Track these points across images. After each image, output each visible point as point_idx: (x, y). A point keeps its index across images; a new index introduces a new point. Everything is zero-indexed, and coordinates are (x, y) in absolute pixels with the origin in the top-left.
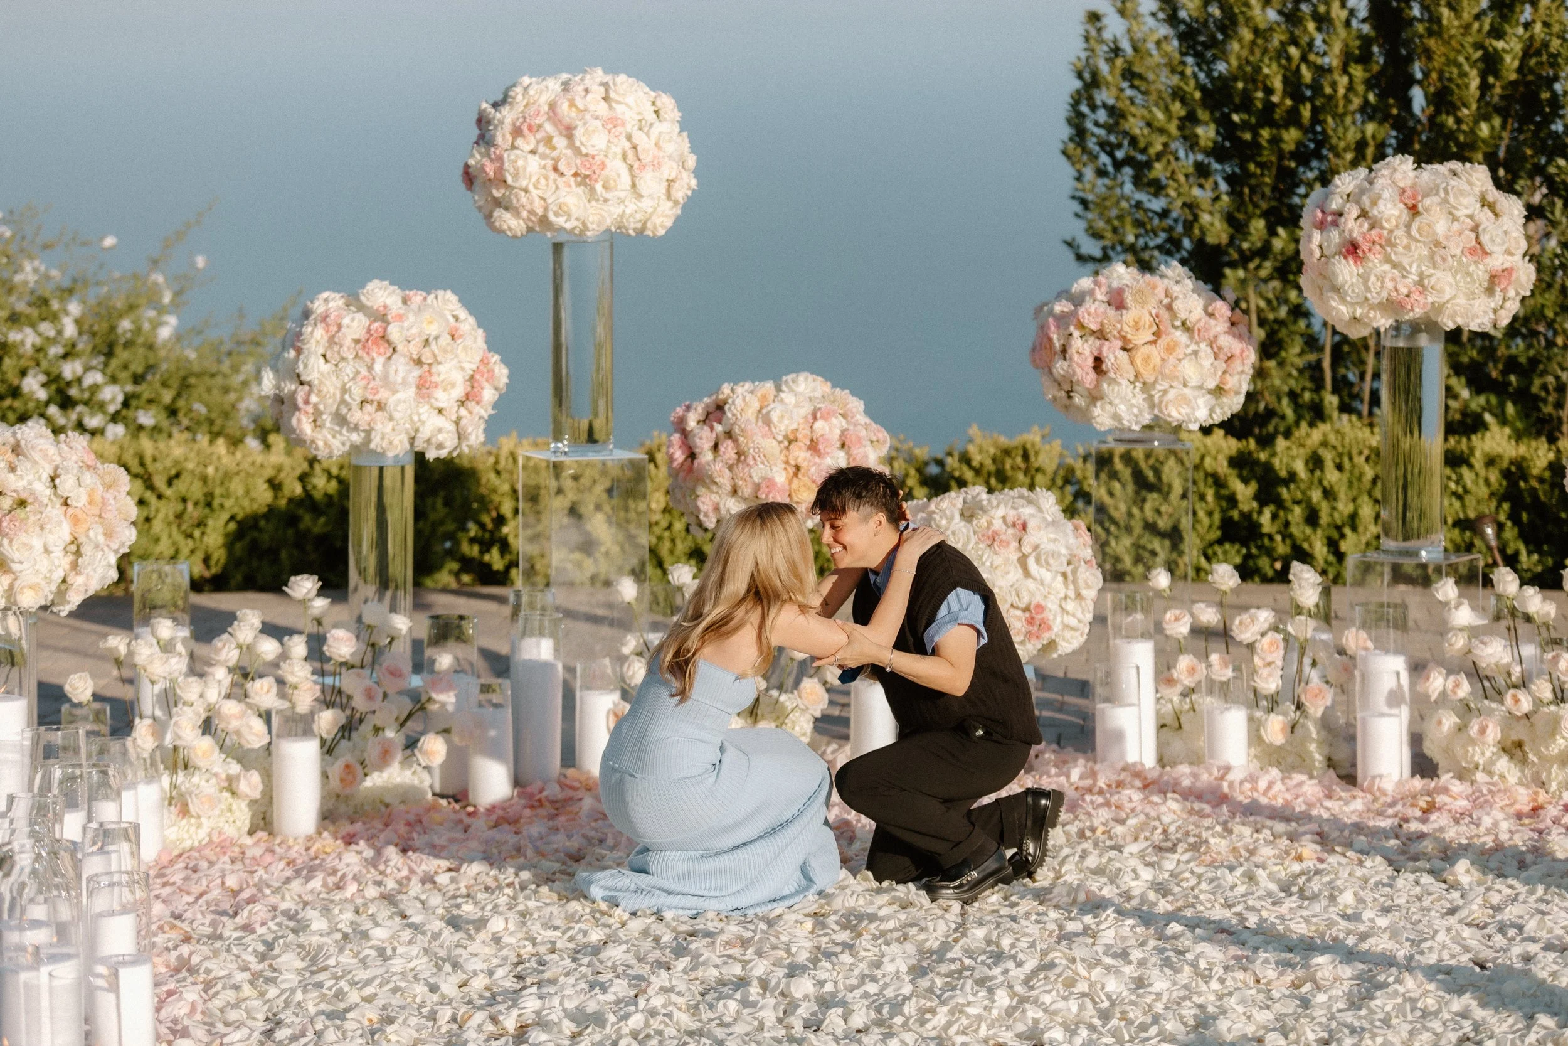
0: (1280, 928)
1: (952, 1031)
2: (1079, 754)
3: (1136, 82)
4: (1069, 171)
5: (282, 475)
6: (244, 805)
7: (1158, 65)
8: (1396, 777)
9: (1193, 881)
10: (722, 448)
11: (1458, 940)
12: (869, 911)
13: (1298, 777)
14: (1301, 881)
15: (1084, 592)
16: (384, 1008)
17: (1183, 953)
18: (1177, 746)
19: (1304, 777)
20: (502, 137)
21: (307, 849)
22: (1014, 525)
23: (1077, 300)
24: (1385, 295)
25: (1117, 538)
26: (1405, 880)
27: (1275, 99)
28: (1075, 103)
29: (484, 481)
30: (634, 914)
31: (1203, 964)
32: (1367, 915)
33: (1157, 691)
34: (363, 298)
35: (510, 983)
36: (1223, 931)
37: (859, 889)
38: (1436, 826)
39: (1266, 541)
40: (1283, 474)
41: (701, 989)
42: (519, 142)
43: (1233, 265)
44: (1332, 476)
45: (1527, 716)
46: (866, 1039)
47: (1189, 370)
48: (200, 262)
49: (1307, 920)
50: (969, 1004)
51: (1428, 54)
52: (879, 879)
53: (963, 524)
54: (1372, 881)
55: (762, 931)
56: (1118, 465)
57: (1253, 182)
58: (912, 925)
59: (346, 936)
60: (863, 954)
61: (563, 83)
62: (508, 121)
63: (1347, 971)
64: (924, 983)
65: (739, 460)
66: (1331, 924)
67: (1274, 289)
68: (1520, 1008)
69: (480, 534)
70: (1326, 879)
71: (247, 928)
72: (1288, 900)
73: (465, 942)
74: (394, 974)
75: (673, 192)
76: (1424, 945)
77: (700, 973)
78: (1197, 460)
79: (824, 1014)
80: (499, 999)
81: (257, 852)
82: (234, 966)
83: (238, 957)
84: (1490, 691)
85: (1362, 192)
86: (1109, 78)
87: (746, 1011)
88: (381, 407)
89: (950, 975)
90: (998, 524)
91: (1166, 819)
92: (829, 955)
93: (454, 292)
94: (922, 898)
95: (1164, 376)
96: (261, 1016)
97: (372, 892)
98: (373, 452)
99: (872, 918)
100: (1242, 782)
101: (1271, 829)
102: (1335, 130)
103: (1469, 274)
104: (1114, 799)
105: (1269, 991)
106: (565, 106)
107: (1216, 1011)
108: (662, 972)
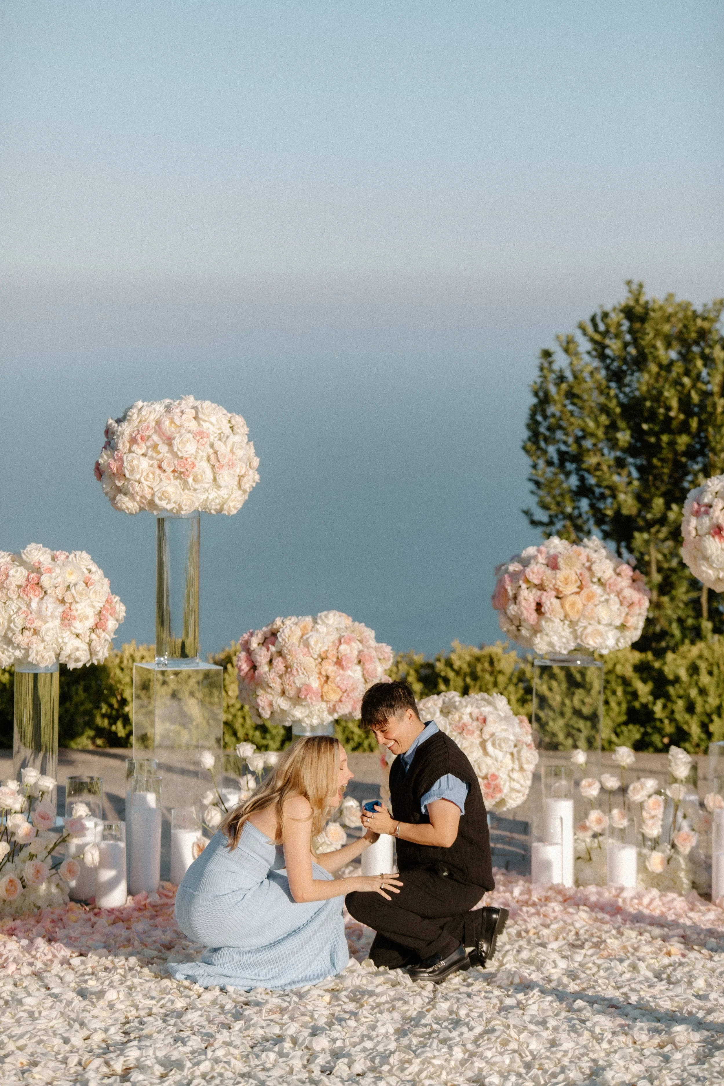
0: (653, 1004)
1: (423, 1076)
2: (520, 877)
3: (575, 400)
4: (526, 461)
7: (591, 389)
9: (595, 970)
10: (275, 663)
12: (369, 989)
13: (671, 895)
14: (669, 971)
15: (525, 766)
16: (32, 1055)
17: (583, 1022)
18: (588, 872)
19: (675, 895)
20: (123, 445)
22: (477, 719)
23: (526, 563)
25: (554, 720)
27: (672, 414)
28: (533, 414)
29: (112, 674)
30: (206, 988)
31: (597, 1030)
32: (713, 996)
33: (575, 834)
34: (23, 556)
35: (119, 1038)
36: (613, 1006)
37: (363, 972)
39: (658, 723)
41: (251, 1043)
42: (135, 448)
43: (640, 530)
44: (705, 679)
46: (364, 1082)
47: (603, 613)
49: (671, 999)
50: (434, 1057)
52: (378, 965)
53: (442, 718)
54: (718, 971)
55: (295, 1002)
57: (656, 471)
58: (399, 999)
59: (7, 1002)
60: (363, 1020)
61: (166, 407)
62: (127, 433)
63: (697, 1037)
64: (405, 1041)
65: (286, 672)
66: (688, 1002)
67: (668, 547)
69: (109, 711)
70: (687, 969)
72: (659, 984)
73: (89, 1008)
74: (40, 1030)
75: (243, 484)
77: (250, 1032)
78: (611, 667)
79: (335, 1063)
80: (111, 1049)
86: (556, 397)
87: (281, 1060)
88: (36, 632)
89: (420, 1036)
90: (466, 719)
91: (578, 925)
92: (340, 1020)
93: (88, 552)
94: (405, 979)
95: (585, 617)
97: (26, 970)
98: (30, 663)
99: (371, 994)
100: (632, 899)
101: (650, 932)
102: (714, 437)
104: (543, 910)
105: (642, 1049)
106: (167, 423)
107: (605, 1064)
108: (225, 1031)
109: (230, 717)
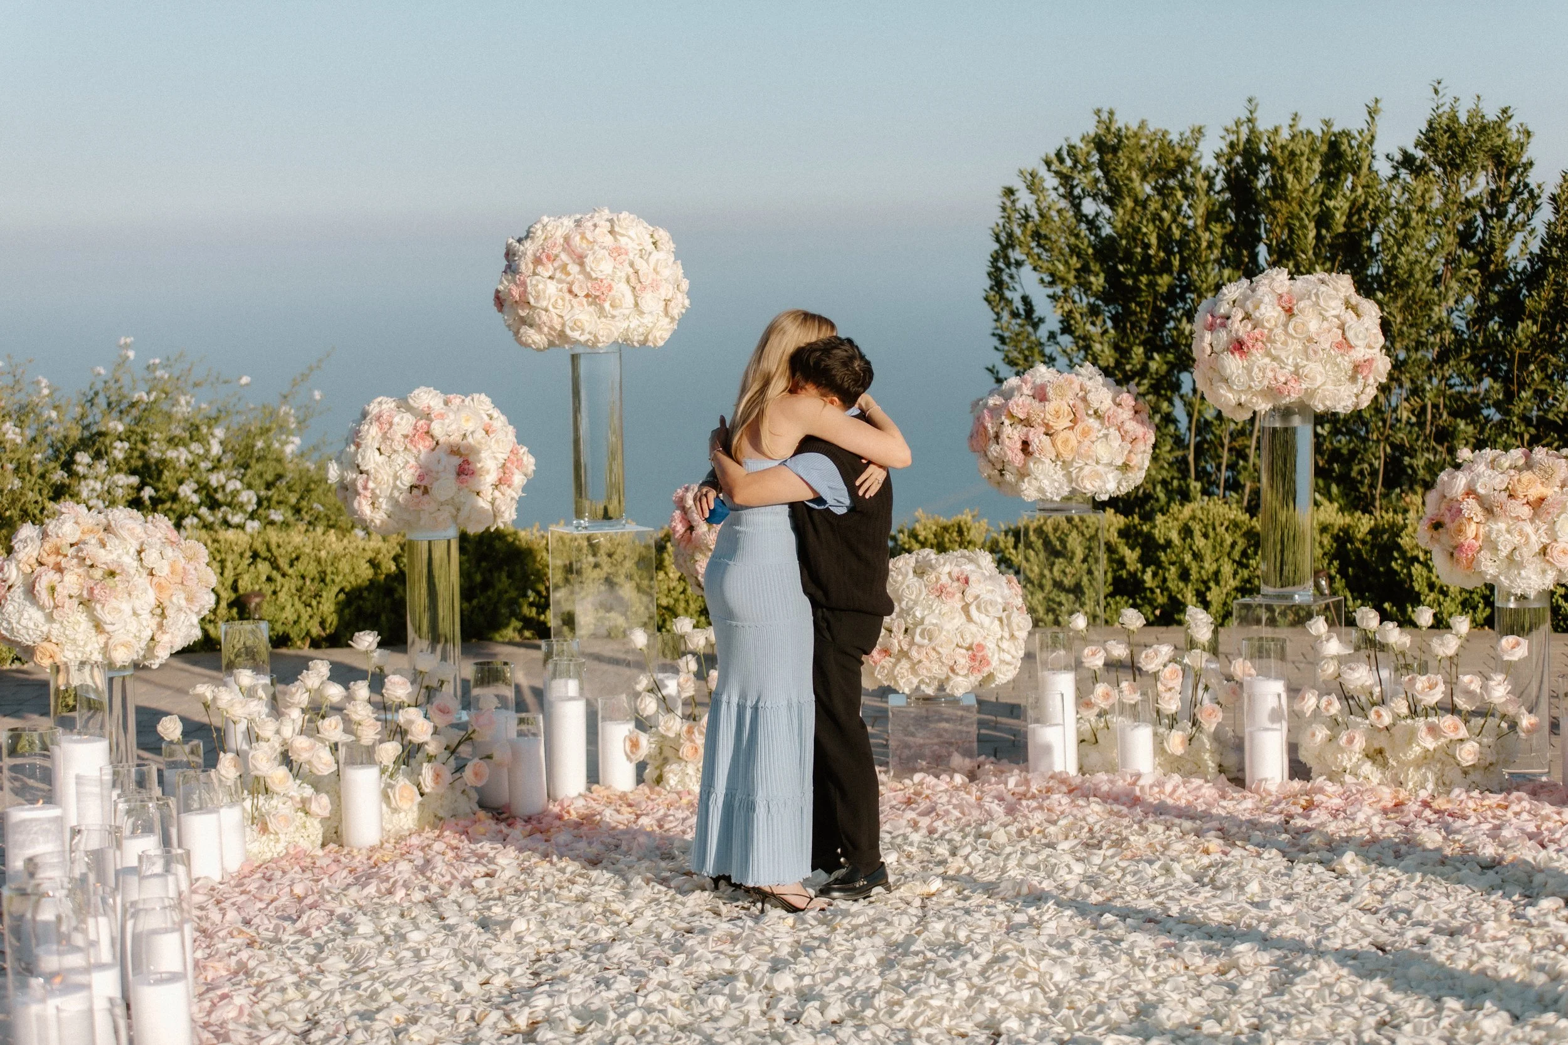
0: (1199, 916)
1: (918, 1022)
2: (1014, 765)
3: (1042, 242)
5: (380, 556)
6: (316, 823)
8: (1278, 780)
9: (1119, 875)
11: (1356, 925)
13: (1197, 782)
14: (1211, 872)
15: (1016, 633)
16: (412, 1008)
17: (1116, 942)
18: (1094, 757)
19: (1200, 782)
20: (525, 266)
21: (369, 858)
22: (958, 580)
23: (1008, 396)
24: (1266, 383)
26: (1300, 870)
27: (1151, 252)
28: (995, 260)
29: (538, 557)
31: (1137, 953)
32: (1275, 902)
33: (1078, 713)
34: (411, 401)
35: (526, 981)
36: (1150, 921)
38: (1318, 821)
39: (1148, 594)
40: (1162, 541)
41: (694, 984)
42: (540, 269)
44: (1200, 542)
45: (1387, 728)
46: (840, 1032)
47: (1102, 451)
48: (317, 395)
49: (1222, 909)
50: (932, 997)
51: (1273, 212)
54: (1272, 871)
55: (750, 928)
56: (1033, 537)
57: (1133, 319)
58: (881, 920)
59: (387, 938)
60: (837, 948)
61: (576, 221)
62: (530, 253)
63: (1265, 958)
64: (892, 976)
66: (1243, 912)
68: (1426, 991)
70: (1233, 870)
71: (305, 932)
72: (1202, 890)
73: (490, 942)
74: (425, 974)
75: (670, 310)
76: (1328, 931)
77: (694, 968)
78: (1093, 532)
79: (803, 1007)
80: (515, 997)
81: (323, 862)
82: (285, 969)
83: (290, 959)
84: (1355, 708)
85: (1246, 298)
86: (1022, 239)
87: (733, 1005)
88: (427, 491)
89: (913, 968)
90: (945, 579)
91: (1091, 820)
92: (808, 950)
93: (488, 395)
95: (1080, 455)
96: (301, 1018)
97: (418, 896)
100: (1151, 787)
101: (1180, 826)
102: (1198, 276)
103: (1338, 365)
104: (1046, 803)
105: (1199, 977)
106: (578, 238)
107: (1155, 998)
108: (660, 968)
109: (672, 602)
